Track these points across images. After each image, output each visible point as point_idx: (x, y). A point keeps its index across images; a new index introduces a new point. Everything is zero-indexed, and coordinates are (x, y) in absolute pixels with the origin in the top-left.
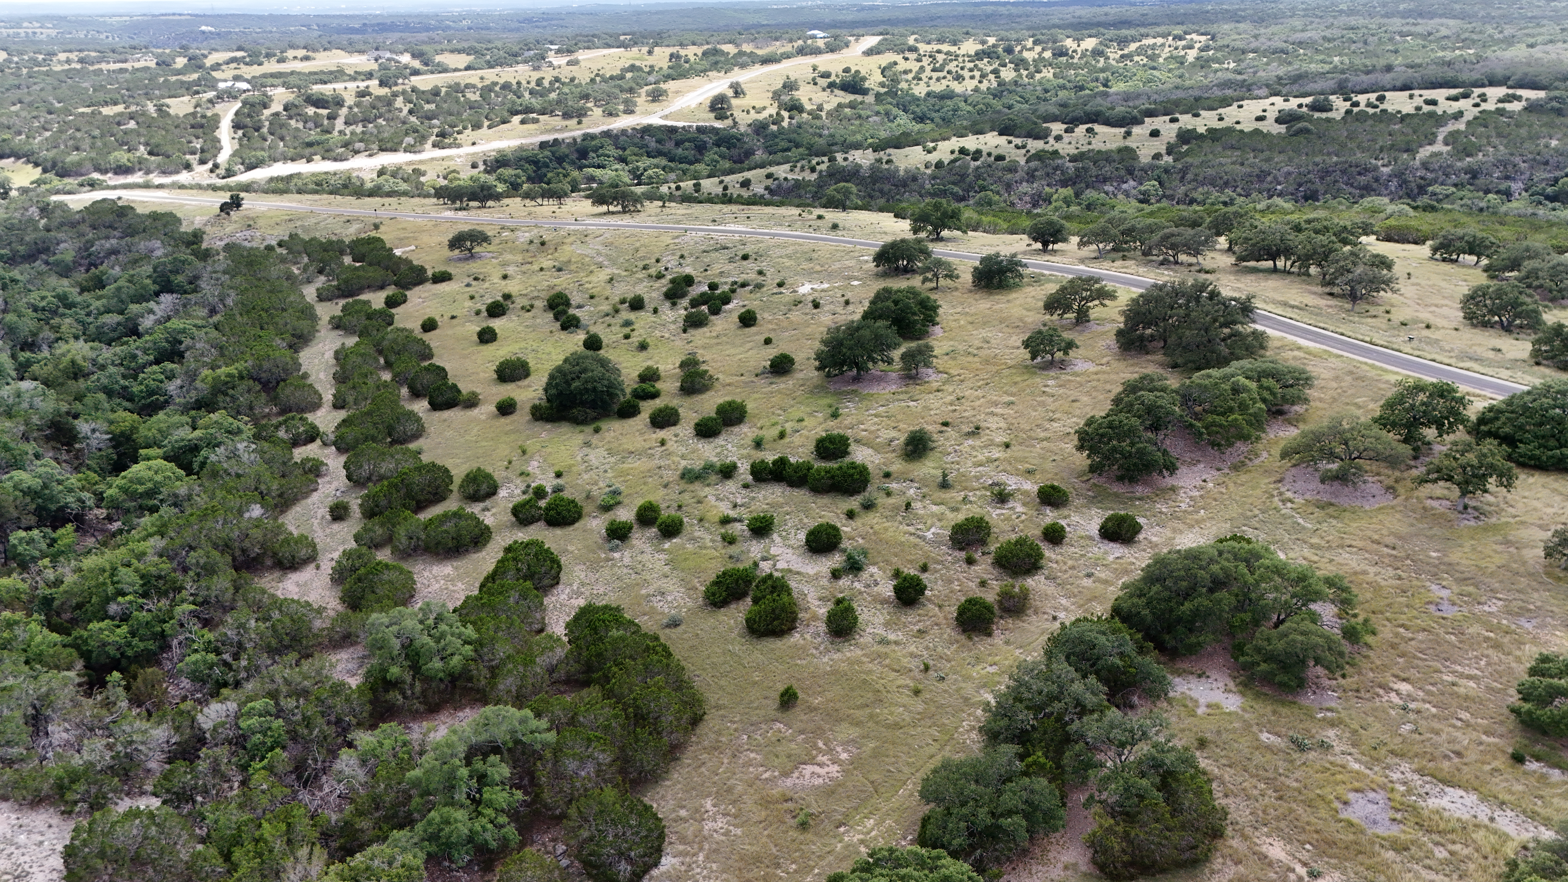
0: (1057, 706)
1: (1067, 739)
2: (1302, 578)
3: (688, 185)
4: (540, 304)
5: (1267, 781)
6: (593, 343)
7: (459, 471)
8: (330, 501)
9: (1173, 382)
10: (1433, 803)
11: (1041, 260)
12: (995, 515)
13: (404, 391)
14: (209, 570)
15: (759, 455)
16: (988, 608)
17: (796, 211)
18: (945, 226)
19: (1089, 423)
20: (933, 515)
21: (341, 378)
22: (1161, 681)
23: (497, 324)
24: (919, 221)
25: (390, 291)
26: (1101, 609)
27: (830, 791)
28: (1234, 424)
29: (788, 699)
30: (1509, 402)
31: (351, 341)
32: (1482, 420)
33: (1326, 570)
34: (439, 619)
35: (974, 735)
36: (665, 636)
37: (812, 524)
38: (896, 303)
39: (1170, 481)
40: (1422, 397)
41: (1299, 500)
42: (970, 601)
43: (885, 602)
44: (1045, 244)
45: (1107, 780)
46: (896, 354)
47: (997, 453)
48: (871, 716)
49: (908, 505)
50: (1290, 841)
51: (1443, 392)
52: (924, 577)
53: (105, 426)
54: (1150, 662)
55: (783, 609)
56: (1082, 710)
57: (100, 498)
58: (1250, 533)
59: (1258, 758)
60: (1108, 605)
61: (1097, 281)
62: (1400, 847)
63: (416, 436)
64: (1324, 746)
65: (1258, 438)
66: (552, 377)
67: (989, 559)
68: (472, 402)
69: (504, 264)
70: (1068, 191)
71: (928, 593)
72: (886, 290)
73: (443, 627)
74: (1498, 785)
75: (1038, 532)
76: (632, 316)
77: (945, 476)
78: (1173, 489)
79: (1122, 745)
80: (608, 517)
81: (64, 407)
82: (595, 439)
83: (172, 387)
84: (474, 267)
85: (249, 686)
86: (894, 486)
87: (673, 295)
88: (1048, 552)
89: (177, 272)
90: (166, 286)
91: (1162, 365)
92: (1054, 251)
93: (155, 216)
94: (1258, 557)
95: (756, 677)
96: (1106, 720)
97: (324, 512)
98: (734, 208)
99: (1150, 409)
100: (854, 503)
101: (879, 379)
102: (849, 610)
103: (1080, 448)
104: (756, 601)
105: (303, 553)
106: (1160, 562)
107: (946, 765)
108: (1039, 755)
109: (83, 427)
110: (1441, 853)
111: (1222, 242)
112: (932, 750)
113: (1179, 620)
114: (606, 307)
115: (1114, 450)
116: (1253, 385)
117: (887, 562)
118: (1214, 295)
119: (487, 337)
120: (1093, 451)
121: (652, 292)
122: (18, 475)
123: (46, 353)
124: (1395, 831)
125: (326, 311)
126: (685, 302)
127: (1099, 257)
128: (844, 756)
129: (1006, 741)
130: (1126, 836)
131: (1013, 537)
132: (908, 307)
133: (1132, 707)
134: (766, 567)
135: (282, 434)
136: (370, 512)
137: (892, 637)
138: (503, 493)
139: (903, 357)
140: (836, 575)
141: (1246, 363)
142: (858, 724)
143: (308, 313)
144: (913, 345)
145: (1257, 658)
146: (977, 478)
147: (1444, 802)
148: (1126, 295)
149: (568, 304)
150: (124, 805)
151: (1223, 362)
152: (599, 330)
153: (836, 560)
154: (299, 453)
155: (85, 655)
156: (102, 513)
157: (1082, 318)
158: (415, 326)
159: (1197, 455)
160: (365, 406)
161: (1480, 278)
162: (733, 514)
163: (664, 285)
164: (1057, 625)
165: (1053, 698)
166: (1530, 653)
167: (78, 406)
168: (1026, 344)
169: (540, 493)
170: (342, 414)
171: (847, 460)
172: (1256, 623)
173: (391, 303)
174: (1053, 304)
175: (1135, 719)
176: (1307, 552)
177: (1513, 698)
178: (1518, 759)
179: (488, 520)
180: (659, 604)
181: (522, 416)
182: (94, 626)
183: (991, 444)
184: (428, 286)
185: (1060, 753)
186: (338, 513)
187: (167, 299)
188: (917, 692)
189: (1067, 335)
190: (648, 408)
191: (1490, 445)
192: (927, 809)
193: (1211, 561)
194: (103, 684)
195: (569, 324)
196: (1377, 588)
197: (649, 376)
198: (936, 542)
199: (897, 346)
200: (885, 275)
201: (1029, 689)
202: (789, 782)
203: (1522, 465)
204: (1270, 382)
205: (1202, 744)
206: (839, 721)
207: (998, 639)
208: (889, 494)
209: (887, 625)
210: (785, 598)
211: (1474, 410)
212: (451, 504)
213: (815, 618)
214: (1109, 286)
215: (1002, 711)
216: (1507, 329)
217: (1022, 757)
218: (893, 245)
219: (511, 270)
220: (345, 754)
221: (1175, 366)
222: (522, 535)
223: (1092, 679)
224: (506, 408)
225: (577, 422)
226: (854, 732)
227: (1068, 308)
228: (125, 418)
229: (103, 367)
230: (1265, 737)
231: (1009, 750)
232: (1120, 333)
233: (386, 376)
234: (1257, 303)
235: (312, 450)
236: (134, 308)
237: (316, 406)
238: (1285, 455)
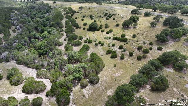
1: (150, 74)
2: (184, 56)
3: (108, 1)
4: (89, 16)
5: (175, 81)
6: (95, 21)
7: (79, 36)
8: (64, 38)
9: (170, 30)
11: (154, 13)
12: (143, 46)
13: (73, 26)
14: (51, 45)
15: (114, 36)
16: (141, 57)
17: (122, 5)
18: (141, 8)
19: (157, 35)
20: (135, 45)
21: (66, 24)
22: (163, 68)
23: (84, 18)
24: (138, 7)
25: (72, 14)
26: (156, 58)
27: (119, 77)
28: (178, 36)
29: (115, 66)
31: (67, 20)
34: (76, 52)
35: (137, 72)
36: (101, 57)
37: (120, 45)
38: (133, 18)
39: (167, 43)
41: (185, 46)
42: (139, 56)
43: (128, 55)
44: (154, 11)
45: (154, 79)
46: (133, 24)
47: (144, 38)
48: (125, 68)
49: (132, 44)
50: (177, 89)
52: (133, 53)
53: (41, 28)
54: (162, 65)
56: (152, 70)
57: (40, 36)
58: (178, 50)
59: (175, 78)
60: (157, 58)
61: (161, 16)
63: (74, 31)
64: (184, 78)
65: (181, 38)
66: (90, 25)
67: (142, 51)
68: (80, 28)
69: (85, 11)
70: (159, 3)
71: (134, 55)
72: (132, 16)
73: (76, 54)
75: (149, 48)
76: (100, 18)
77: (137, 40)
78: (168, 44)
79: (156, 75)
80: (95, 42)
81: (37, 26)
82: (94, 33)
83: (48, 24)
84: (81, 11)
85: (55, 58)
86: (131, 41)
87: (105, 16)
88: (150, 51)
89: (49, 11)
90: (47, 12)
91: (168, 27)
93: (46, 4)
94: (178, 53)
96: (155, 72)
97: (64, 40)
98: (114, 4)
99: (166, 33)
100: (125, 43)
101: (131, 27)
102: (123, 56)
103: (156, 38)
104: (112, 54)
105: (61, 44)
106: (164, 53)
107: (134, 75)
108: (145, 75)
109: (39, 28)
111: (180, 11)
112: (132, 73)
113: (166, 61)
114: (97, 17)
115: (160, 38)
116: (181, 31)
117: (129, 50)
118: (177, 18)
119: (83, 20)
121: (102, 15)
122: (32, 33)
123: (35, 19)
125: (65, 16)
126: (106, 17)
127: (162, 12)
128: (121, 73)
129: (142, 73)
130: (155, 86)
131: (146, 48)
132: (135, 18)
133: (159, 71)
134: (113, 50)
135: (59, 30)
136: (69, 40)
137: (128, 59)
138: (83, 39)
140: (122, 52)
141: (180, 28)
143: (62, 16)
144: (135, 23)
145: (176, 66)
146: (142, 41)
148: (165, 18)
149: (92, 16)
150: (42, 69)
151: (177, 27)
152: (96, 20)
153: (122, 50)
154: (61, 33)
155: (39, 53)
156: (40, 38)
157: (158, 21)
158: (74, 18)
159: (172, 40)
160: (69, 27)
162: (110, 43)
163: (104, 14)
164: (150, 60)
165: (148, 68)
167: (38, 26)
168: (150, 24)
169: (88, 39)
170: (66, 28)
171: (125, 37)
172: (177, 62)
173: (72, 15)
174: (154, 19)
176: (185, 53)
179: (82, 42)
180: (100, 53)
181: (86, 30)
182: (40, 50)
183: (144, 36)
184: (76, 13)
185: (148, 75)
186: (65, 40)
187: (47, 14)
188: (131, 66)
189: (156, 23)
190: (101, 30)
192: (131, 80)
193: (172, 53)
194: (41, 56)
195: (92, 19)
197: (101, 26)
198: (136, 48)
199: (133, 23)
200: (132, 14)
201: (145, 67)
202: (114, 75)
204: (184, 31)
205: (167, 76)
206: (121, 69)
207: (142, 61)
209: (128, 58)
210: (116, 54)
212: (78, 40)
213: (119, 56)
214: (163, 16)
215: (141, 69)
217: (143, 75)
218: (134, 10)
219: (86, 12)
220: (65, 67)
221: (170, 28)
222: (85, 44)
223: (154, 67)
224: (84, 29)
225: (92, 31)
226: (123, 70)
227: (156, 19)
228: (43, 27)
229: (41, 21)
230: (176, 76)
231: (142, 74)
232: (163, 23)
233: (71, 24)
234: (183, 20)
235: (63, 32)
236: (44, 15)
237: (63, 27)
238: (184, 40)
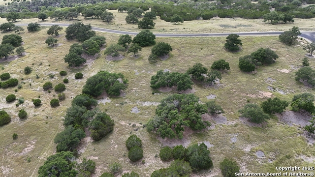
0: (77, 114)
1: (82, 119)
2: (114, 75)
5: (118, 112)
9: (80, 44)
10: (144, 105)
11: (43, 23)
12: (52, 81)
16: (57, 100)
18: (16, 18)
19: (66, 56)
20: (37, 85)
22: (95, 102)
24: (9, 18)
26: (80, 93)
27: (33, 151)
28: (94, 50)
29: (15, 137)
30: (137, 36)
32: (134, 40)
33: (118, 73)
35: (62, 126)
37: (6, 96)
38: (10, 39)
39: (85, 64)
40: (124, 38)
41: (110, 61)
42: (52, 100)
43: (32, 107)
44: (43, 19)
45: (91, 123)
46: (14, 51)
47: (48, 68)
48: (37, 132)
49: (30, 85)
50: (125, 120)
51: (127, 36)
52: (40, 99)
54: (93, 99)
55: (6, 117)
56: (82, 113)
58: (103, 70)
59: (116, 109)
60: (82, 91)
61: (58, 26)
62: (141, 114)
64: (126, 103)
65: (99, 52)
67: (54, 90)
70: (44, 7)
71: (42, 102)
72: (6, 36)
74: (152, 99)
75: (62, 82)
77: (37, 76)
78: (87, 65)
79: (92, 116)
86: (25, 81)
88: (66, 85)
91: (77, 41)
92: (45, 21)
94: (106, 74)
95: (4, 135)
96: (88, 113)
99: (77, 51)
100: (16, 88)
101: (13, 57)
102: (24, 112)
103: (66, 62)
106: (89, 80)
107: (58, 135)
108: (77, 125)
110: (147, 112)
111: (81, 14)
112: (54, 133)
113: (96, 90)
115: (73, 61)
116: (95, 42)
117: (30, 98)
118: (82, 25)
120: (69, 62)
124: (140, 112)
127: (56, 20)
128: (34, 143)
129: (69, 125)
130: (98, 132)
131: (57, 84)
132: (13, 39)
133: (92, 109)
137: (36, 114)
139: (16, 51)
140: (17, 106)
141: (93, 37)
142: (35, 135)
144: (18, 48)
145: (111, 92)
146: (45, 74)
147: (145, 104)
148: (65, 28)
151: (88, 38)
153: (16, 102)
157: (57, 34)
159: (89, 57)
161: (127, 15)
164: (73, 99)
165: (76, 113)
166: (151, 76)
168: (46, 42)
171: (10, 78)
172: (109, 86)
174: (49, 32)
175: (93, 111)
176: (114, 70)
177: (150, 85)
178: (153, 94)
183: (46, 66)
185: (81, 123)
188: (47, 123)
189: (55, 39)
191: (136, 44)
192: (57, 145)
193: (98, 77)
196: (126, 73)
198: (40, 90)
199: (14, 49)
200: (4, 32)
201: (71, 113)
202: (22, 154)
203: (142, 46)
204: (98, 40)
205: (106, 110)
206: (30, 136)
207: (61, 105)
208: (24, 83)
209: (35, 111)
210: (5, 115)
211: (132, 39)
213: (15, 116)
214: (61, 27)
215: (67, 119)
216: (134, 23)
217: (73, 126)
218: (4, 25)
221: (79, 41)
223: (83, 106)
226: (35, 137)
227: (53, 33)
230: (116, 105)
231: (70, 126)
232: (66, 36)
234: (91, 25)
238: (105, 54)
